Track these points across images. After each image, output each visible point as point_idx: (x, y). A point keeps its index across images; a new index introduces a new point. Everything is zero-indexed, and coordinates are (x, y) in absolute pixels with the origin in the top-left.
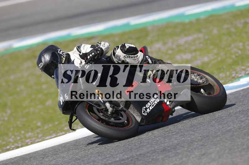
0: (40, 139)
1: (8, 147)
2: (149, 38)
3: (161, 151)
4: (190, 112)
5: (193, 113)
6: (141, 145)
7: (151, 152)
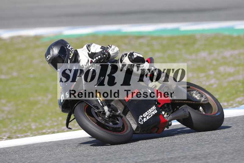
0: (76, 128)
1: (44, 131)
2: (196, 46)
3: (192, 158)
4: (186, 128)
5: (189, 129)
6: (173, 149)
7: (182, 157)
